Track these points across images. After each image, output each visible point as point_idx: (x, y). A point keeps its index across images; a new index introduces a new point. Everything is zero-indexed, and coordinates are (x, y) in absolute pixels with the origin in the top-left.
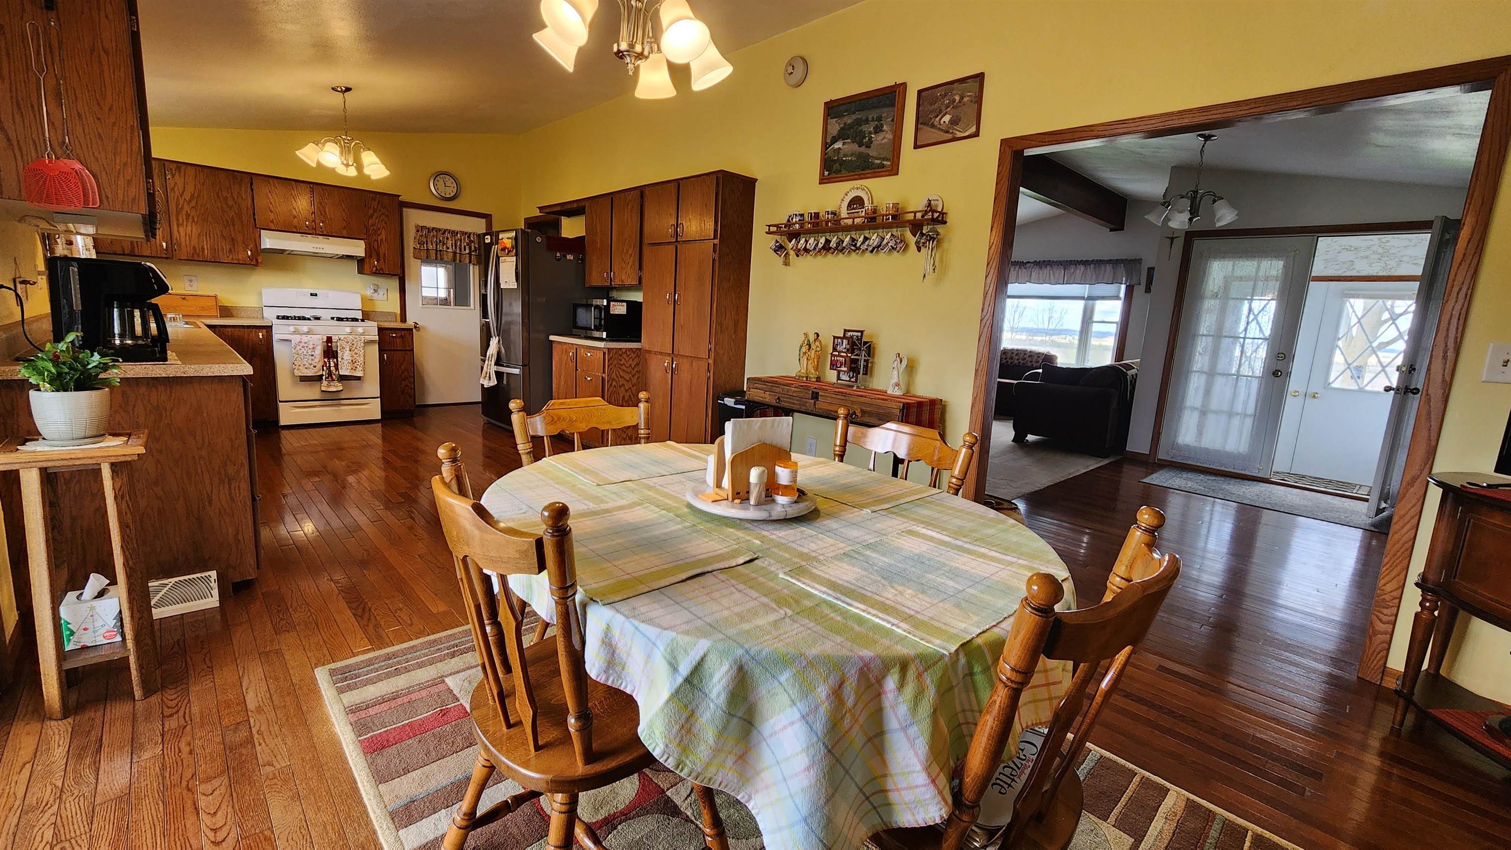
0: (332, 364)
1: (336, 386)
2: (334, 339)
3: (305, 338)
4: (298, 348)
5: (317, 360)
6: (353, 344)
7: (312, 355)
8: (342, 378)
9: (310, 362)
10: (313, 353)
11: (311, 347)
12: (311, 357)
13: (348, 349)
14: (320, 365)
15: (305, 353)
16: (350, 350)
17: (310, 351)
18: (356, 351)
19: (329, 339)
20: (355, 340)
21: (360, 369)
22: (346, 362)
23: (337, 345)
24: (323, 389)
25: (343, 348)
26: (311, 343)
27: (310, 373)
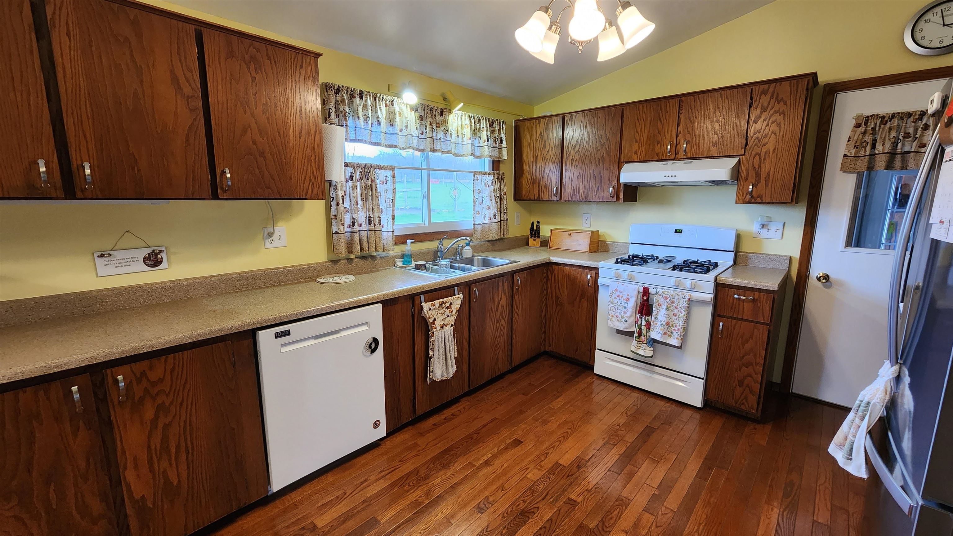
0: (644, 323)
1: (646, 351)
2: (652, 291)
3: (621, 287)
4: (613, 297)
5: (628, 314)
6: (673, 302)
7: (625, 308)
8: (653, 342)
9: (622, 314)
10: (626, 305)
11: (625, 297)
12: (624, 310)
13: (664, 307)
14: (632, 320)
15: (619, 304)
16: (667, 310)
17: (623, 302)
18: (676, 311)
19: (646, 291)
20: (677, 297)
21: (676, 336)
22: (659, 323)
23: (655, 300)
24: (633, 349)
25: (659, 305)
26: (626, 293)
27: (622, 327)
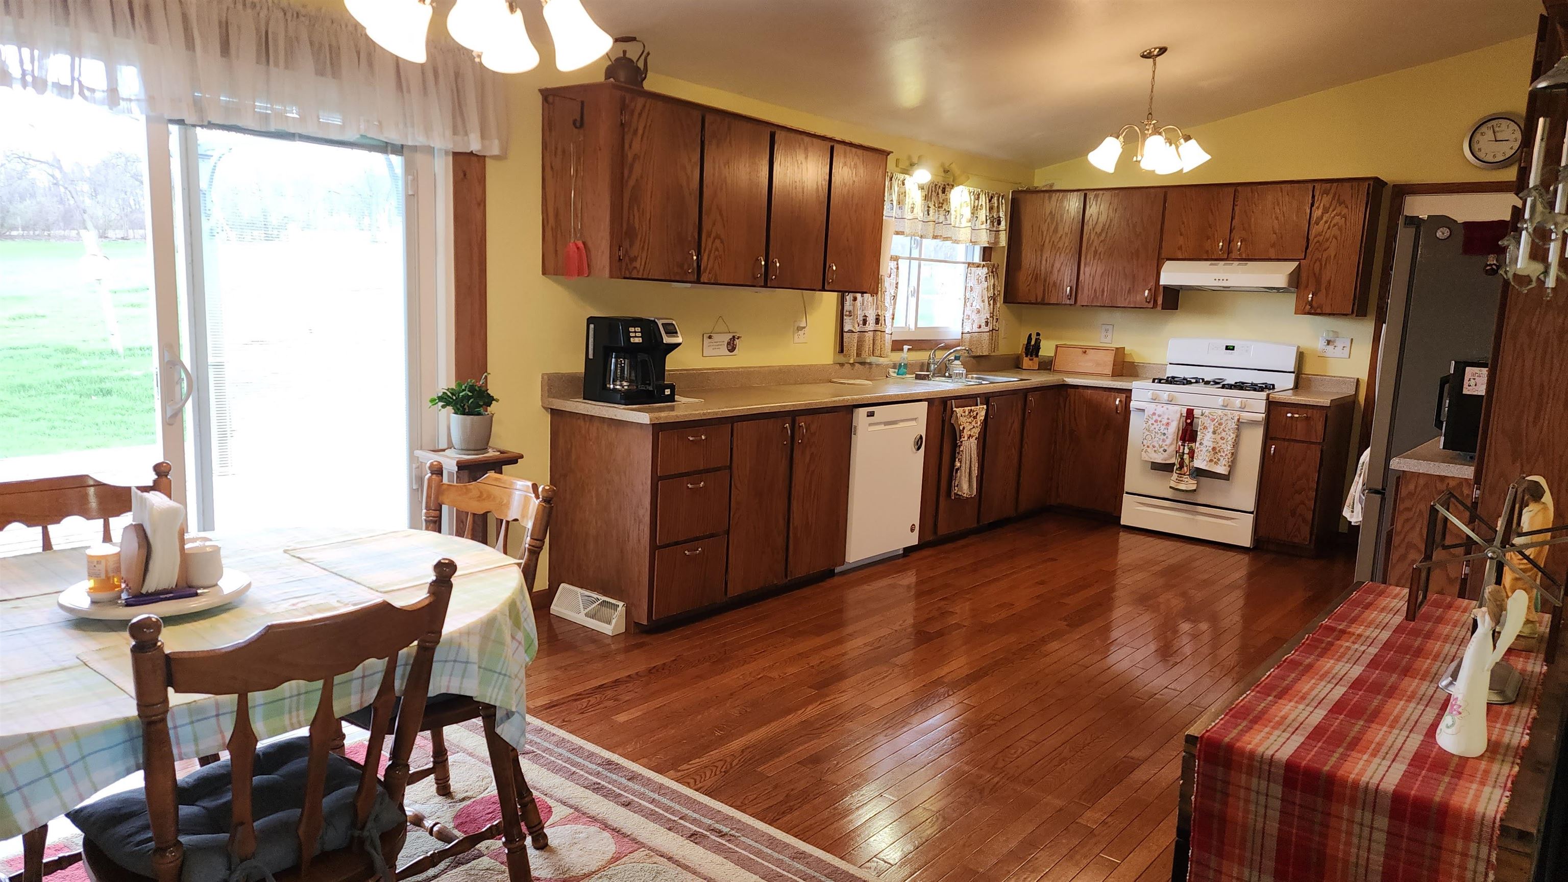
0: (1186, 451)
1: (1189, 484)
2: (1197, 413)
3: (1160, 409)
4: (1150, 423)
5: (1168, 442)
6: (1220, 424)
7: (1164, 434)
8: (1199, 473)
9: (1161, 443)
10: (1165, 431)
11: (1165, 421)
12: (1163, 437)
13: (1211, 430)
14: (1171, 450)
15: (1157, 430)
16: (1214, 433)
17: (1163, 427)
18: (1223, 434)
19: (1190, 413)
20: (1225, 418)
21: (1224, 463)
22: (1204, 449)
23: (1200, 422)
24: (1173, 484)
25: (1205, 428)
26: (1166, 417)
27: (1159, 458)
